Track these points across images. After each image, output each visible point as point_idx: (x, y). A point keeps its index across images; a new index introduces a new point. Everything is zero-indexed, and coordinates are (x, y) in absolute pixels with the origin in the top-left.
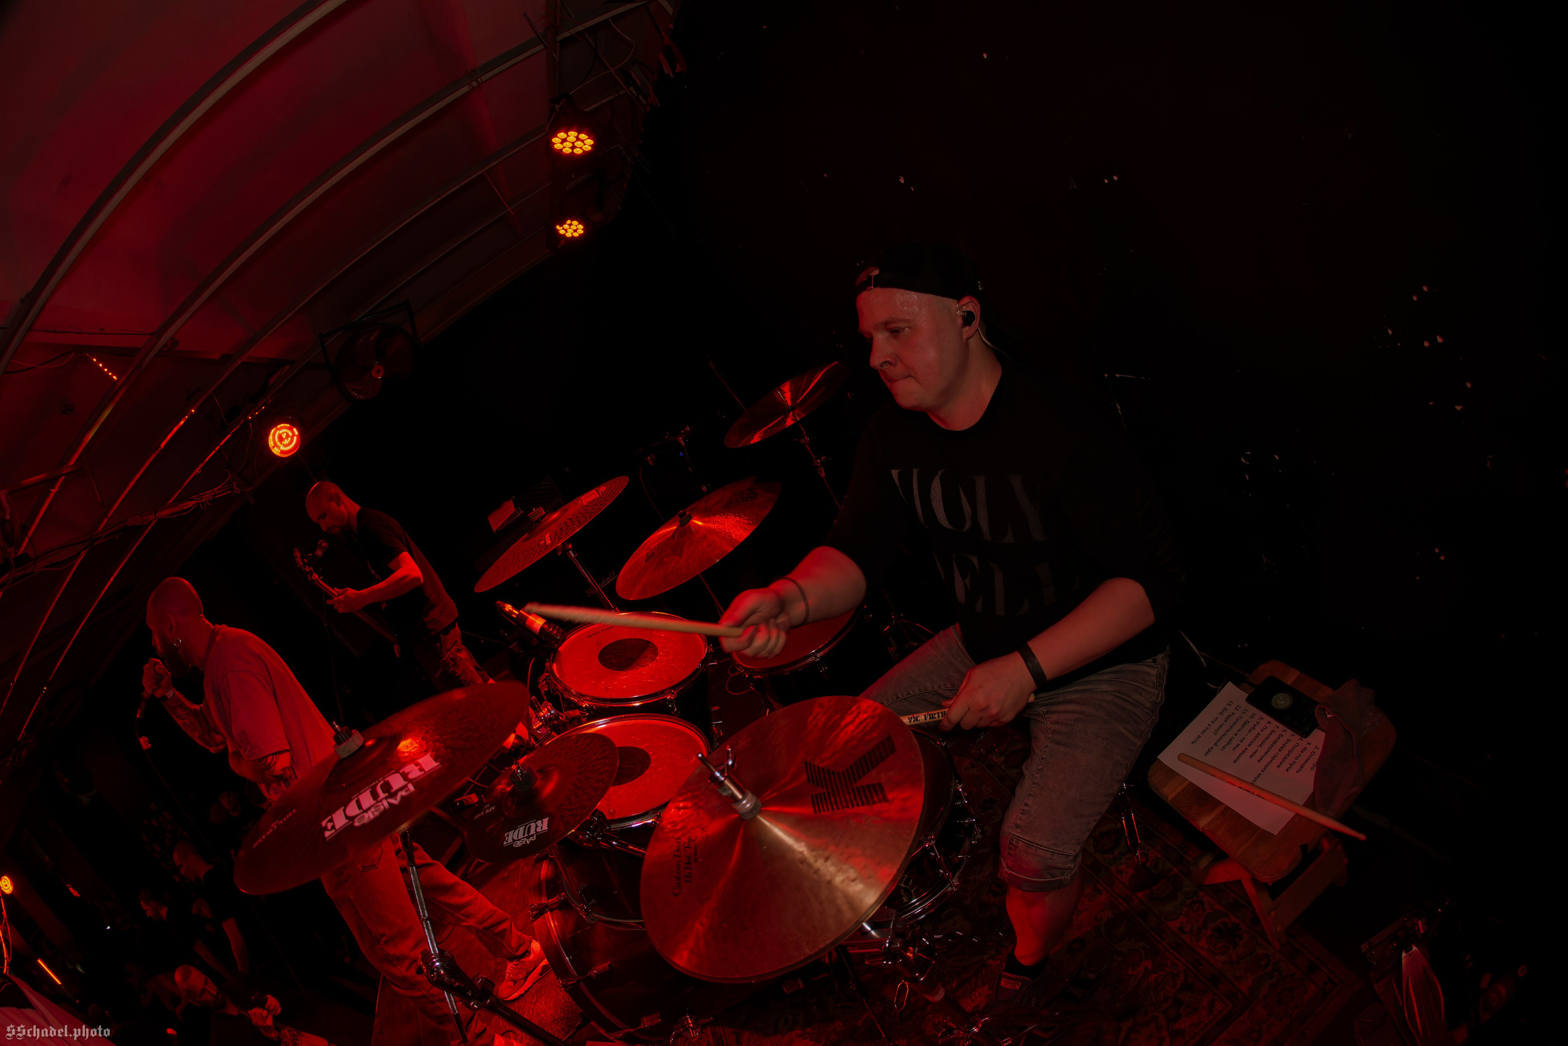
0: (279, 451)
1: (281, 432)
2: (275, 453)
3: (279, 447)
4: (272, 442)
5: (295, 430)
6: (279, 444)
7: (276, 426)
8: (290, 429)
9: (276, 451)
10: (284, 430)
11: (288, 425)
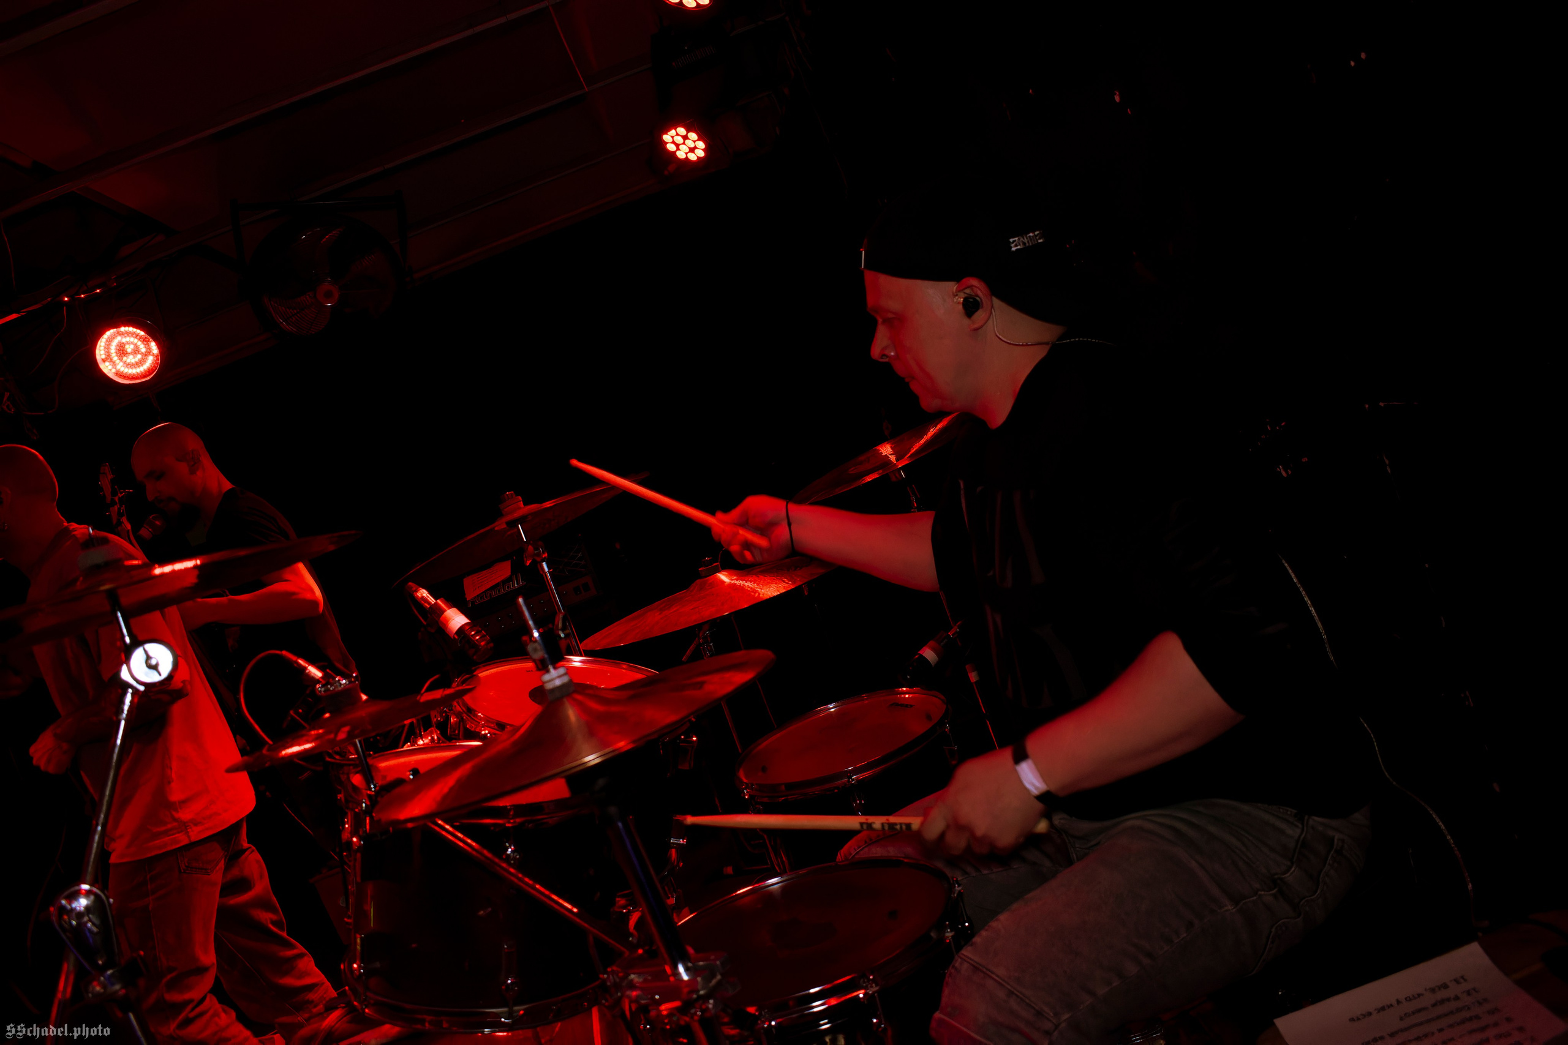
0: (114, 370)
1: (124, 340)
2: (105, 371)
3: (114, 364)
4: (102, 352)
5: (153, 345)
6: (115, 358)
7: (118, 326)
8: (145, 341)
9: (107, 368)
10: (132, 339)
11: (142, 333)
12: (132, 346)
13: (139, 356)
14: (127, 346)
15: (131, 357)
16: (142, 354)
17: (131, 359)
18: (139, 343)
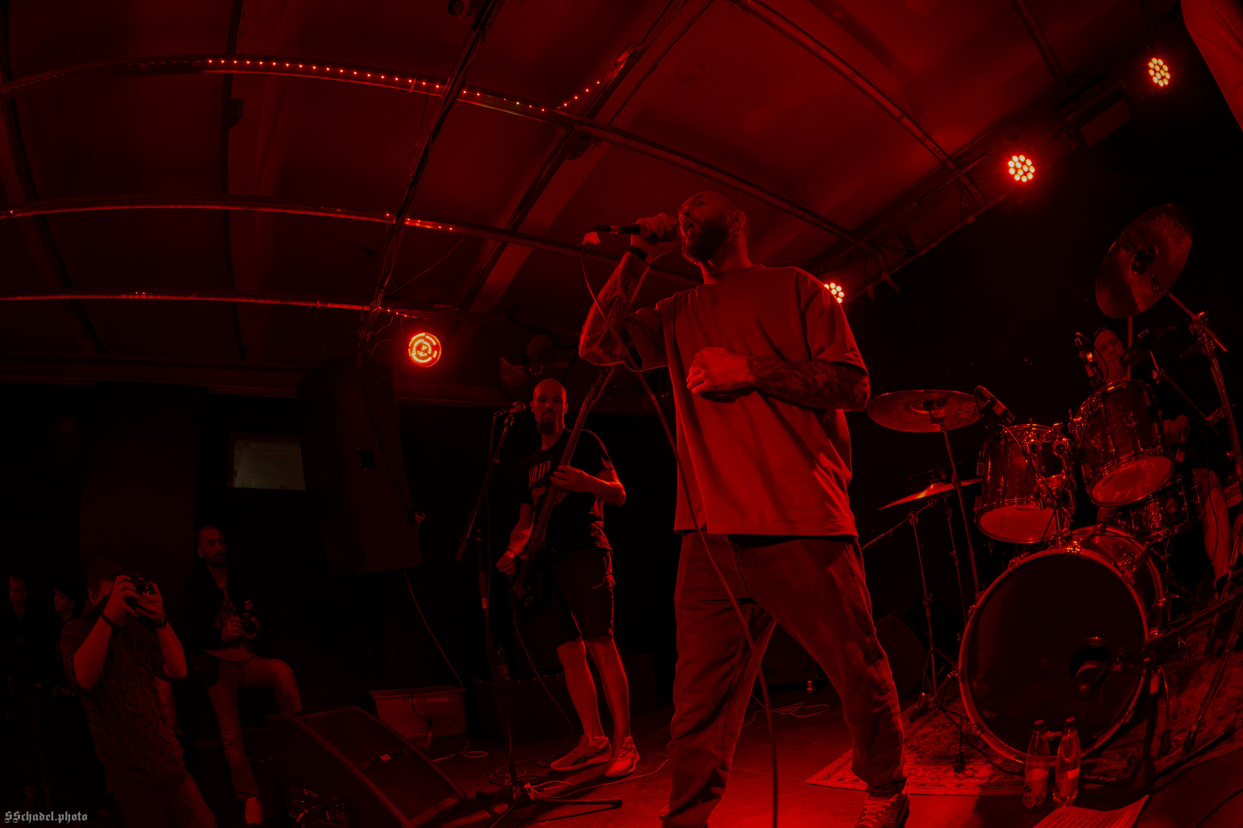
2: (411, 357)
4: (412, 344)
7: (421, 333)
12: (426, 348)
13: (426, 355)
14: (423, 346)
15: (422, 353)
16: (428, 354)
17: (421, 354)
18: (430, 348)
